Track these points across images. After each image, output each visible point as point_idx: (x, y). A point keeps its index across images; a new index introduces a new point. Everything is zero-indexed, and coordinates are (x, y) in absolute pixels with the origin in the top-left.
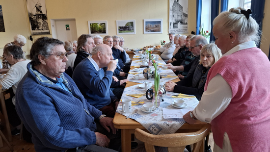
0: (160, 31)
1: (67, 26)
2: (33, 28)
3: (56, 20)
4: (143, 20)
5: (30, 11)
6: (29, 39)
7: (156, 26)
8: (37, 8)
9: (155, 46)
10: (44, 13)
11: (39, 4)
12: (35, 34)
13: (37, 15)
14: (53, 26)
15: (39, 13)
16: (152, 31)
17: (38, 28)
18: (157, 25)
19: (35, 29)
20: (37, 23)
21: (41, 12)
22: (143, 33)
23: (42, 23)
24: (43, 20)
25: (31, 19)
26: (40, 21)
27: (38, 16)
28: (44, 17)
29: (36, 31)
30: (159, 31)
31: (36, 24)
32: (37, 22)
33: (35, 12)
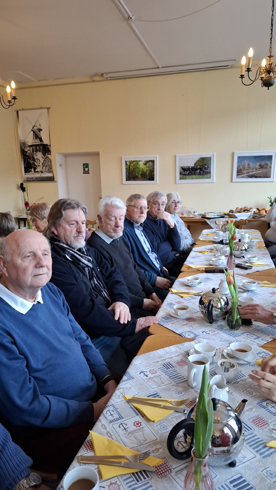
0: (269, 177)
1: (86, 166)
2: (27, 170)
3: (66, 156)
4: (233, 154)
5: (22, 138)
6: (18, 188)
7: (261, 167)
8: (34, 132)
9: (255, 210)
10: (46, 141)
11: (37, 125)
12: (29, 180)
13: (33, 145)
14: (60, 165)
15: (38, 142)
16: (251, 177)
17: (35, 169)
18: (263, 163)
19: (29, 172)
20: (34, 160)
21: (41, 140)
22: (232, 181)
23: (42, 160)
24: (44, 154)
25: (23, 153)
26: (39, 156)
27: (35, 147)
28: (46, 149)
29: (32, 175)
30: (267, 176)
31: (32, 162)
32: (33, 158)
33: (30, 140)
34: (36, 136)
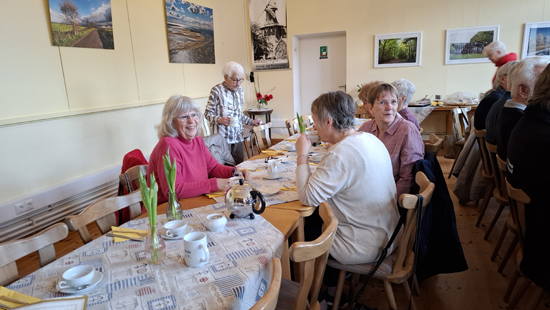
1: (324, 49)
2: (257, 57)
3: (300, 38)
5: (253, 20)
6: (248, 79)
8: (268, 12)
10: (281, 22)
11: (272, 3)
12: (259, 69)
13: (267, 28)
14: (295, 50)
15: (272, 23)
17: (267, 55)
19: (260, 59)
20: (266, 44)
21: (275, 21)
23: (275, 45)
24: (278, 38)
25: (254, 36)
26: (272, 40)
27: (268, 30)
28: (280, 32)
29: (263, 62)
31: (263, 47)
32: (265, 42)
33: (263, 22)
34: (270, 17)
